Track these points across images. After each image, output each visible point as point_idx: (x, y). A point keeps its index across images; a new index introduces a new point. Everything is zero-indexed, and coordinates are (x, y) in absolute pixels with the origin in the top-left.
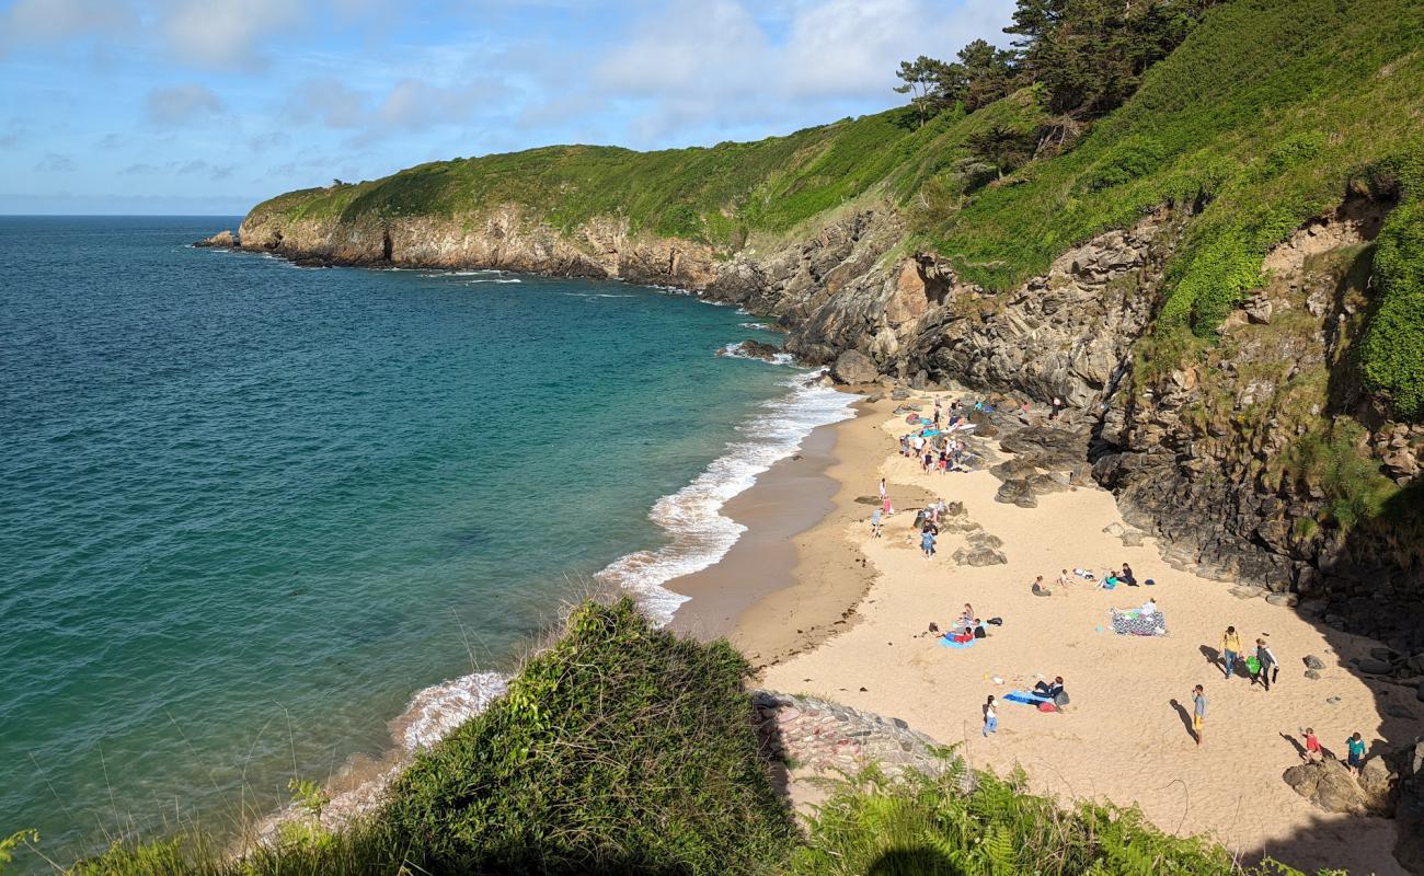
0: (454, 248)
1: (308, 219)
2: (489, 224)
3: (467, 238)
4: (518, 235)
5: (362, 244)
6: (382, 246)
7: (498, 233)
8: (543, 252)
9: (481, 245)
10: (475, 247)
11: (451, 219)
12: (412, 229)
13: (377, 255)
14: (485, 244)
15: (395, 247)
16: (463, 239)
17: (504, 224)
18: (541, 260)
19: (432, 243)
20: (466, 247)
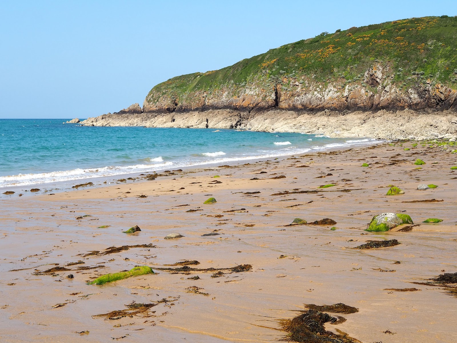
0: (336, 95)
1: (199, 88)
2: (366, 74)
3: (347, 87)
4: (393, 83)
5: (258, 95)
6: (273, 96)
7: (373, 82)
8: (416, 96)
9: (359, 91)
10: (355, 93)
11: (332, 73)
12: (297, 83)
13: (270, 103)
14: (363, 91)
15: (282, 98)
16: (343, 87)
17: (379, 75)
18: (415, 102)
19: (316, 93)
20: (346, 94)
